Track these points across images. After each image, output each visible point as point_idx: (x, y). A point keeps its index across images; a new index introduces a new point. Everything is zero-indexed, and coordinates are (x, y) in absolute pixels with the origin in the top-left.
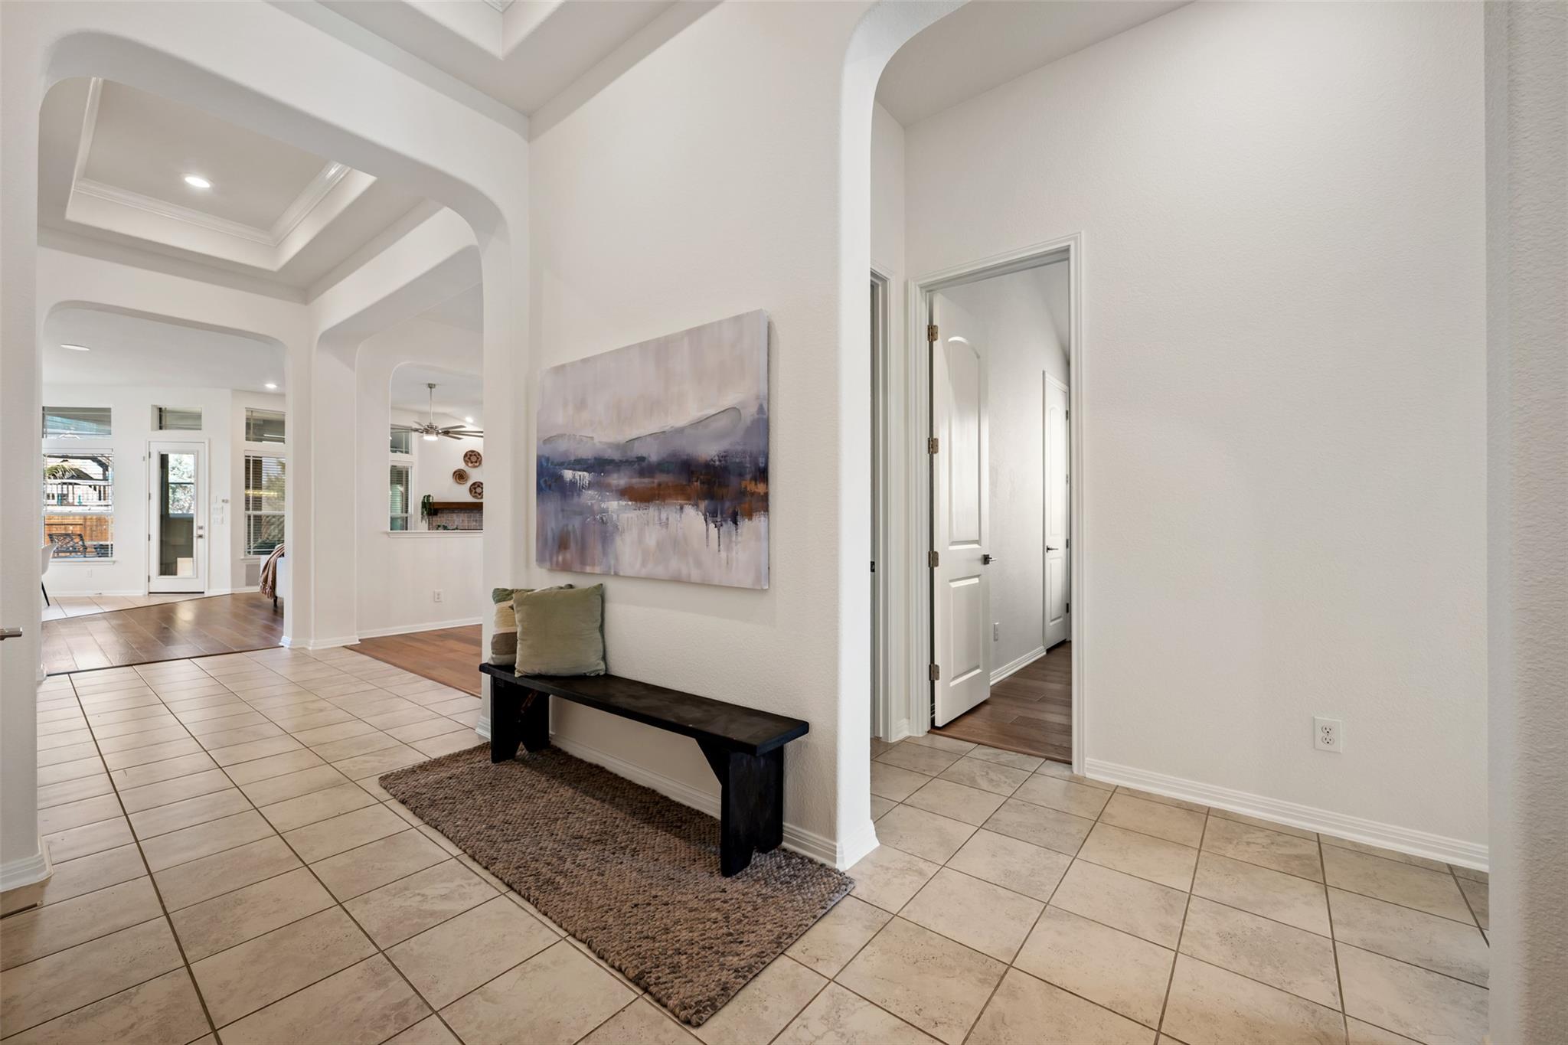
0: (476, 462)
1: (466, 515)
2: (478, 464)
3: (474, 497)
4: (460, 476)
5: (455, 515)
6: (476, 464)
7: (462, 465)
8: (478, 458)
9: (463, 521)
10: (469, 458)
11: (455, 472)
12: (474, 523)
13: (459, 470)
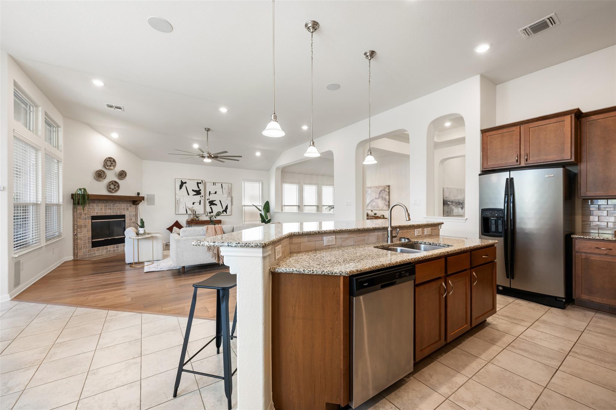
0: (110, 166)
1: (103, 204)
2: (112, 168)
3: (110, 192)
4: (100, 175)
5: (95, 205)
6: (110, 167)
7: (100, 167)
8: (112, 164)
9: (101, 208)
10: (106, 163)
11: (97, 172)
12: (109, 211)
13: (100, 171)
